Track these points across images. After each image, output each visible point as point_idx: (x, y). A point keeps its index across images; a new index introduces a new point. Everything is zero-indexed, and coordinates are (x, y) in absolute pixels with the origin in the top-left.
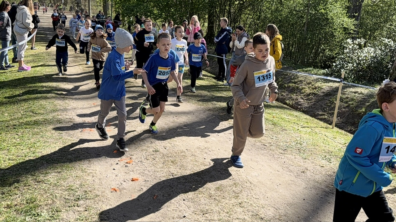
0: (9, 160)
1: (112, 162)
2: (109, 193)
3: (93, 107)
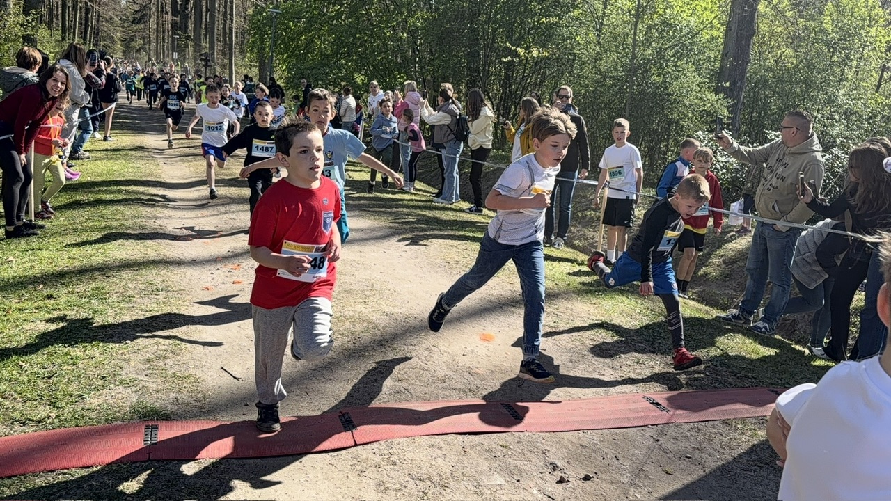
1: (211, 267)
2: (199, 291)
3: (201, 217)
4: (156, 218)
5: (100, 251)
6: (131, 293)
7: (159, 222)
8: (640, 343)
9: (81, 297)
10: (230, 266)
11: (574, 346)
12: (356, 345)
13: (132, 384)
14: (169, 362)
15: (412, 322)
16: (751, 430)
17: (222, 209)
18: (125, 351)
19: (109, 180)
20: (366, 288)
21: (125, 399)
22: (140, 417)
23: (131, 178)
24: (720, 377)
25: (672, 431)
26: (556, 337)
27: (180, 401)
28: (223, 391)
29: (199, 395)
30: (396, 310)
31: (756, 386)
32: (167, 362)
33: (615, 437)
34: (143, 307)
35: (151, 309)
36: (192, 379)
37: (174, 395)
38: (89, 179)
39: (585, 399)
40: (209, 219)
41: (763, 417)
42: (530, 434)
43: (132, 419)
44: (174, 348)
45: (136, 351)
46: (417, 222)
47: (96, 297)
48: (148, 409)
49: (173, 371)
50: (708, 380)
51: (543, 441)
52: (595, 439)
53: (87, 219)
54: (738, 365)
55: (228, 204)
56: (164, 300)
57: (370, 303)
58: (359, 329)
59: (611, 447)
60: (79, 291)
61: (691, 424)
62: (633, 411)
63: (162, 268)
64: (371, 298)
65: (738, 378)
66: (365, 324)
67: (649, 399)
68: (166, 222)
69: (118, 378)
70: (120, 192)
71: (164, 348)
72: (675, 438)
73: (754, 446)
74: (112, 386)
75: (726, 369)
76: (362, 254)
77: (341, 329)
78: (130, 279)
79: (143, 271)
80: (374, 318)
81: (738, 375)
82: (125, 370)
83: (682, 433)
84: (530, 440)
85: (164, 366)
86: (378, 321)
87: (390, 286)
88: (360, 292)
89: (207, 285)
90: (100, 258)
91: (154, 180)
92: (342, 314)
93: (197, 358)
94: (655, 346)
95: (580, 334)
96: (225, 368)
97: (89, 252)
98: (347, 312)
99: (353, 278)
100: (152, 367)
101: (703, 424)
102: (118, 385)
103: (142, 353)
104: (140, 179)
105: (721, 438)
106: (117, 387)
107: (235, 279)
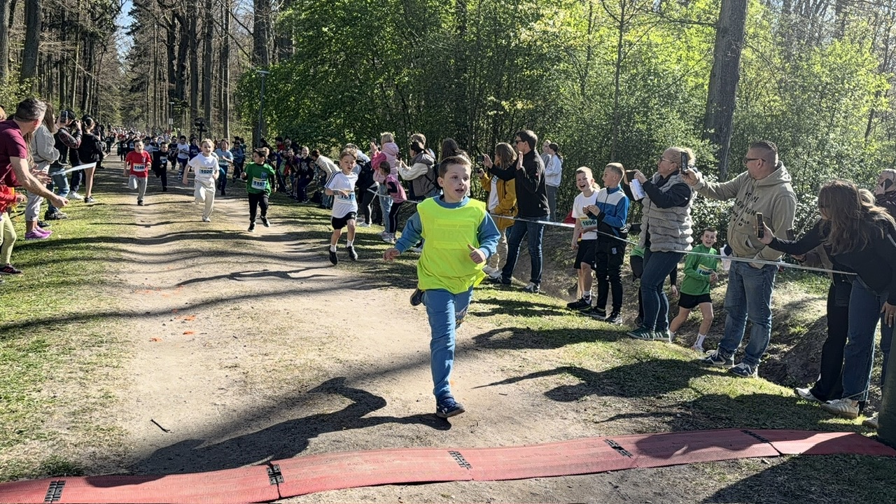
0: (17, 313)
1: (165, 319)
2: (146, 342)
3: (166, 271)
4: (118, 272)
5: (51, 305)
6: (73, 345)
7: (120, 276)
8: (609, 386)
9: (19, 350)
10: (183, 317)
11: (537, 390)
12: (302, 394)
13: (50, 437)
14: (96, 414)
15: (366, 369)
16: (719, 474)
17: (190, 262)
18: (51, 405)
19: (80, 237)
20: (324, 335)
21: (38, 454)
22: (49, 474)
23: (103, 235)
24: (691, 419)
25: (633, 476)
26: (520, 382)
27: (98, 455)
28: (148, 443)
29: (121, 449)
30: (353, 357)
31: (730, 427)
32: (93, 414)
33: (571, 484)
34: (82, 360)
35: (90, 361)
36: (116, 432)
37: (93, 449)
38: (60, 237)
39: (542, 445)
40: (174, 272)
41: (735, 459)
42: (477, 483)
43: (40, 475)
44: (105, 401)
45: (63, 404)
46: (391, 271)
47: (35, 350)
48: (60, 464)
49: (98, 423)
50: (678, 422)
51: (490, 490)
52: (548, 486)
53: (46, 275)
54: (712, 406)
55: (197, 257)
56: (106, 351)
57: (325, 350)
58: (308, 377)
59: (564, 494)
60: (18, 344)
61: (655, 469)
62: (592, 455)
63: (112, 320)
64: (327, 345)
65: (711, 419)
66: (316, 372)
67: (611, 443)
68: (128, 276)
69: (36, 431)
70: (88, 248)
71: (93, 400)
72: (636, 484)
73: (721, 490)
74: (28, 440)
75: (699, 410)
76: (327, 303)
77: (289, 377)
78: (74, 332)
79: (90, 324)
80: (326, 366)
81: (712, 416)
82: (46, 424)
83: (644, 478)
84: (476, 489)
85: (89, 419)
86: (330, 369)
87: (351, 333)
88: (316, 339)
89: (156, 336)
90: (49, 312)
91: (126, 237)
92: (292, 363)
93: (127, 410)
94: (624, 389)
95: (546, 378)
96: (154, 420)
97: (40, 306)
98: (298, 360)
99: (312, 325)
100: (76, 420)
101: (668, 468)
102: (34, 439)
103: (69, 406)
104: (113, 236)
105: (686, 483)
106: (33, 442)
107: (187, 330)
